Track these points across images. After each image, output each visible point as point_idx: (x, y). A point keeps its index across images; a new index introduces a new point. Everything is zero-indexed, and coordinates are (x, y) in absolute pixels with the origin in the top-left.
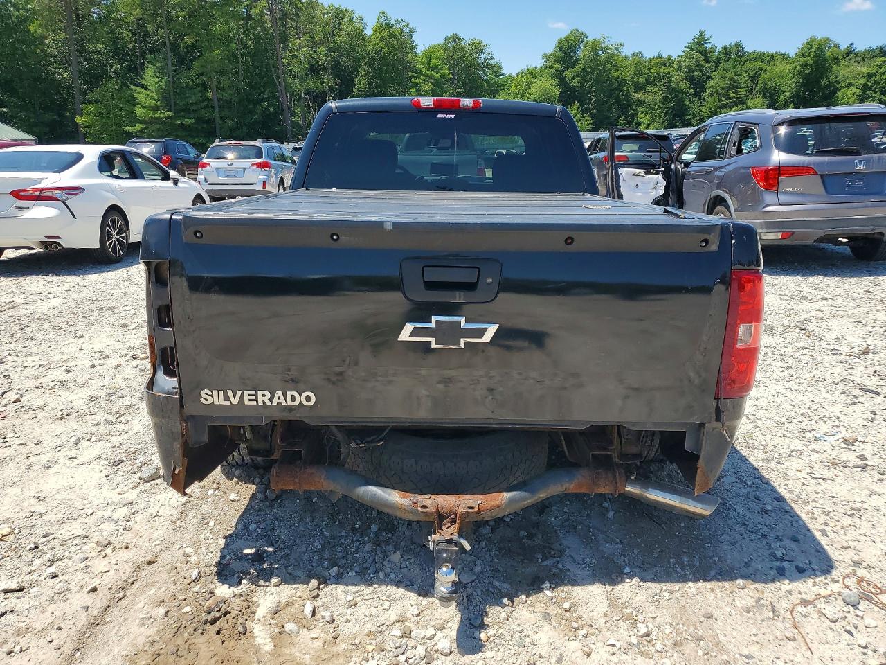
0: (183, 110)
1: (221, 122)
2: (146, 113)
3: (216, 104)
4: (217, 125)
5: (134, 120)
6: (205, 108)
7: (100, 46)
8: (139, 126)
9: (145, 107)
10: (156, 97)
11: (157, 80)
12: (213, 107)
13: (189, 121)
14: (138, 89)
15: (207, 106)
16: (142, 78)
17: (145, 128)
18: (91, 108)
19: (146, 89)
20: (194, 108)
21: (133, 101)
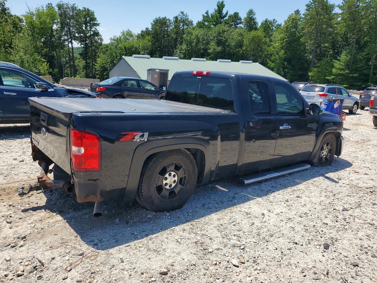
0: (355, 70)
1: (372, 75)
2: (337, 71)
3: (372, 67)
4: (370, 77)
5: (331, 74)
6: (366, 69)
7: (327, 45)
8: (332, 77)
9: (337, 69)
10: (343, 65)
11: (346, 57)
12: (370, 69)
13: (356, 75)
14: (336, 61)
15: (368, 68)
16: (340, 57)
17: (335, 78)
18: (316, 69)
19: (340, 61)
20: (360, 69)
21: (333, 67)
